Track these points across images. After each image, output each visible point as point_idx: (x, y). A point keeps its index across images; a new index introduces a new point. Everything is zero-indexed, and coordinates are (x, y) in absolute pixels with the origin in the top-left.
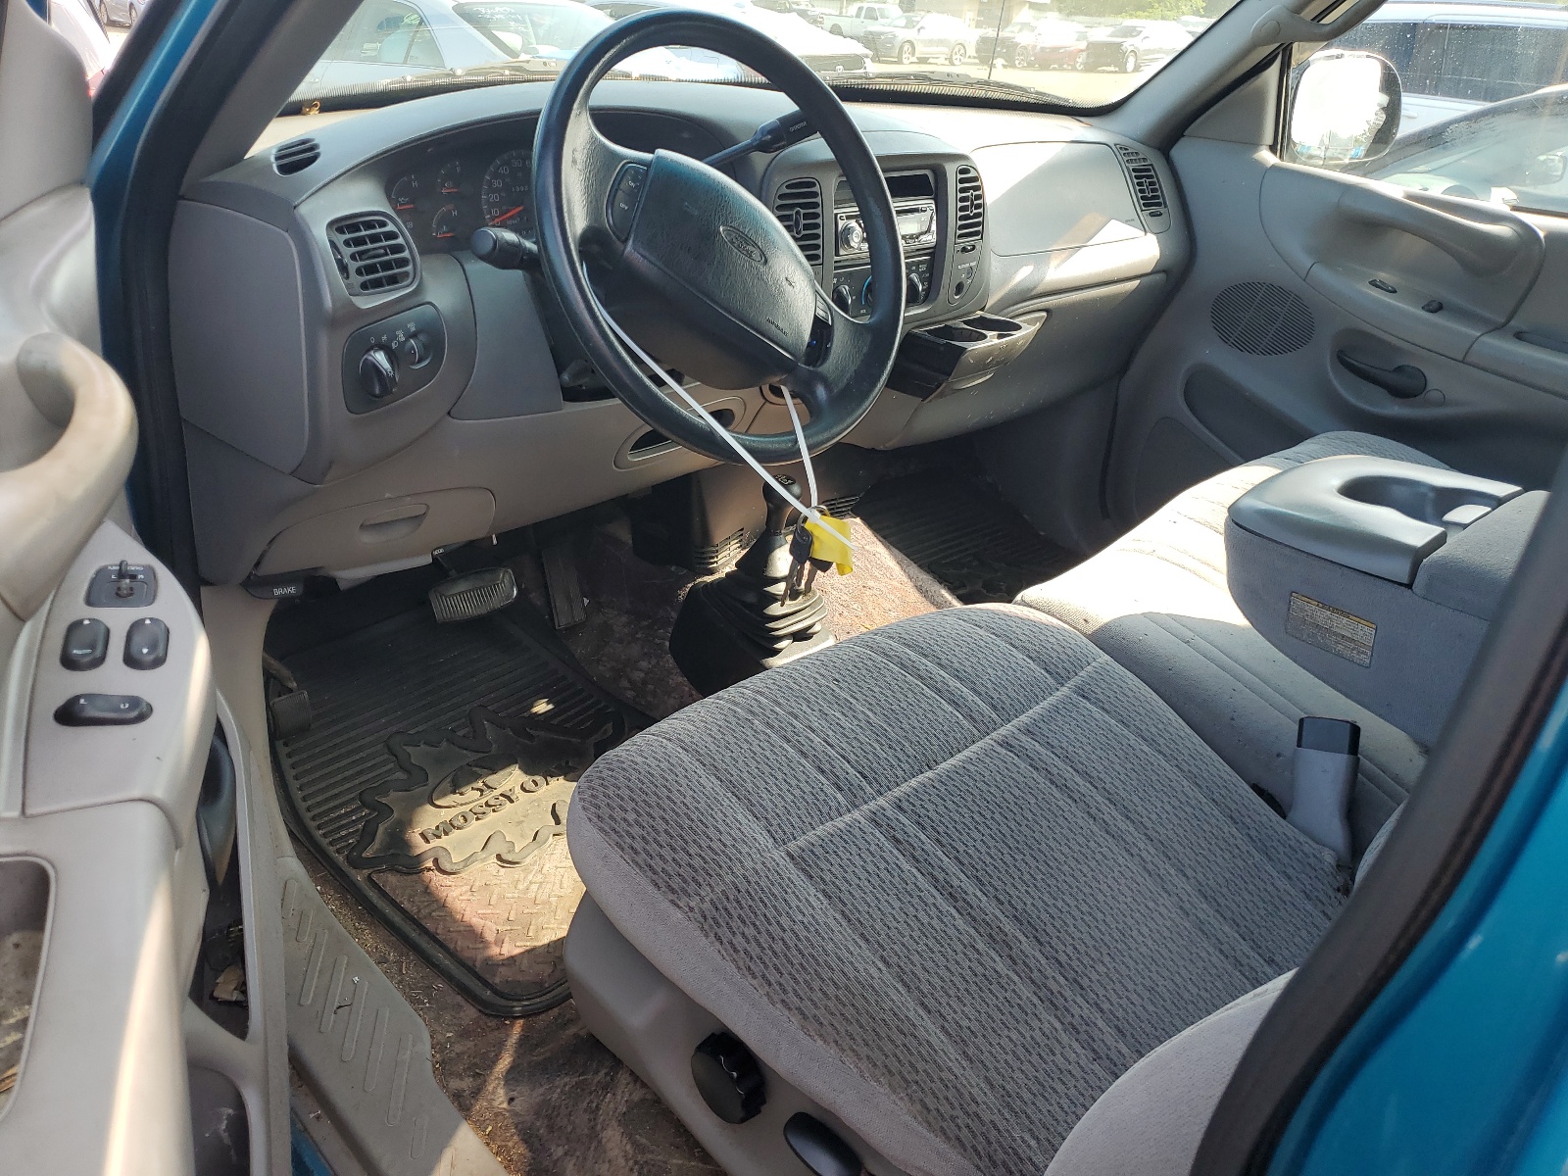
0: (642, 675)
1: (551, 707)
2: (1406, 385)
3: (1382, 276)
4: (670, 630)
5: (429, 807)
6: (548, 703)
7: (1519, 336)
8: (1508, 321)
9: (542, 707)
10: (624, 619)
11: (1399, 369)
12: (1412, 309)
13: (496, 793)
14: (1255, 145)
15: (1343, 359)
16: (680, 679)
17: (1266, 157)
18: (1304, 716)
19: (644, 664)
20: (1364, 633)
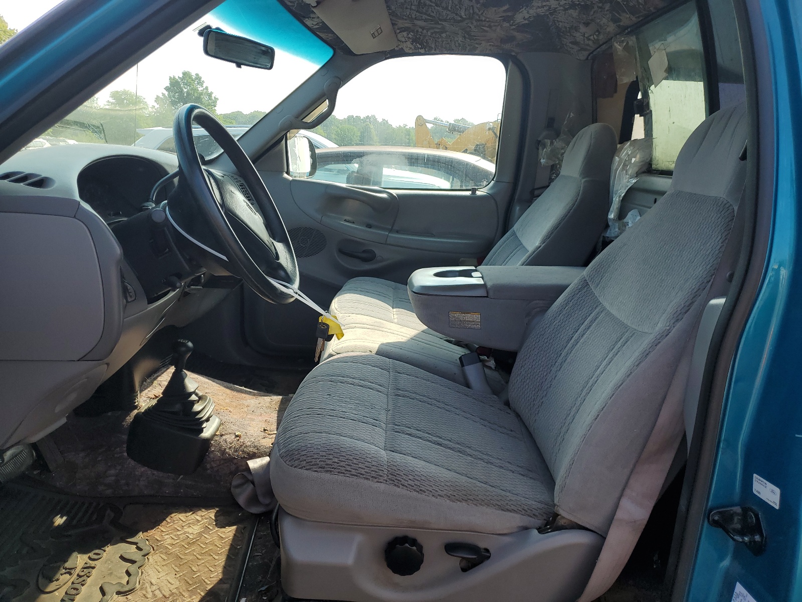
0: (113, 478)
1: (65, 518)
2: (369, 257)
3: (347, 218)
4: (125, 446)
5: (44, 596)
6: (62, 517)
7: (397, 232)
8: (392, 227)
9: (59, 521)
10: (82, 455)
11: (364, 251)
12: (362, 228)
13: (78, 571)
14: (282, 172)
15: (341, 252)
16: (143, 469)
17: (285, 175)
18: (460, 356)
19: (112, 472)
20: (476, 317)
